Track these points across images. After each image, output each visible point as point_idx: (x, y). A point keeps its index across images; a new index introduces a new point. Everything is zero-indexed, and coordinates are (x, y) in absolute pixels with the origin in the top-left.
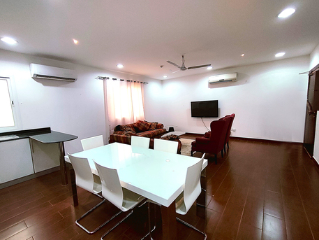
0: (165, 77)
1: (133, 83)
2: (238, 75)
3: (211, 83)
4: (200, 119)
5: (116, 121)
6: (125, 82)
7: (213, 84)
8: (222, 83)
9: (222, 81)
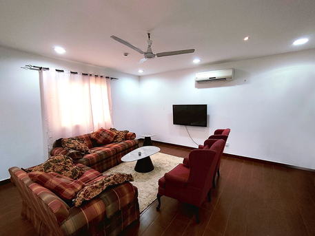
0: (141, 72)
1: (93, 78)
2: (234, 71)
3: (198, 82)
4: (184, 127)
5: (64, 130)
6: (79, 77)
7: (201, 83)
8: (213, 81)
9: (213, 80)
